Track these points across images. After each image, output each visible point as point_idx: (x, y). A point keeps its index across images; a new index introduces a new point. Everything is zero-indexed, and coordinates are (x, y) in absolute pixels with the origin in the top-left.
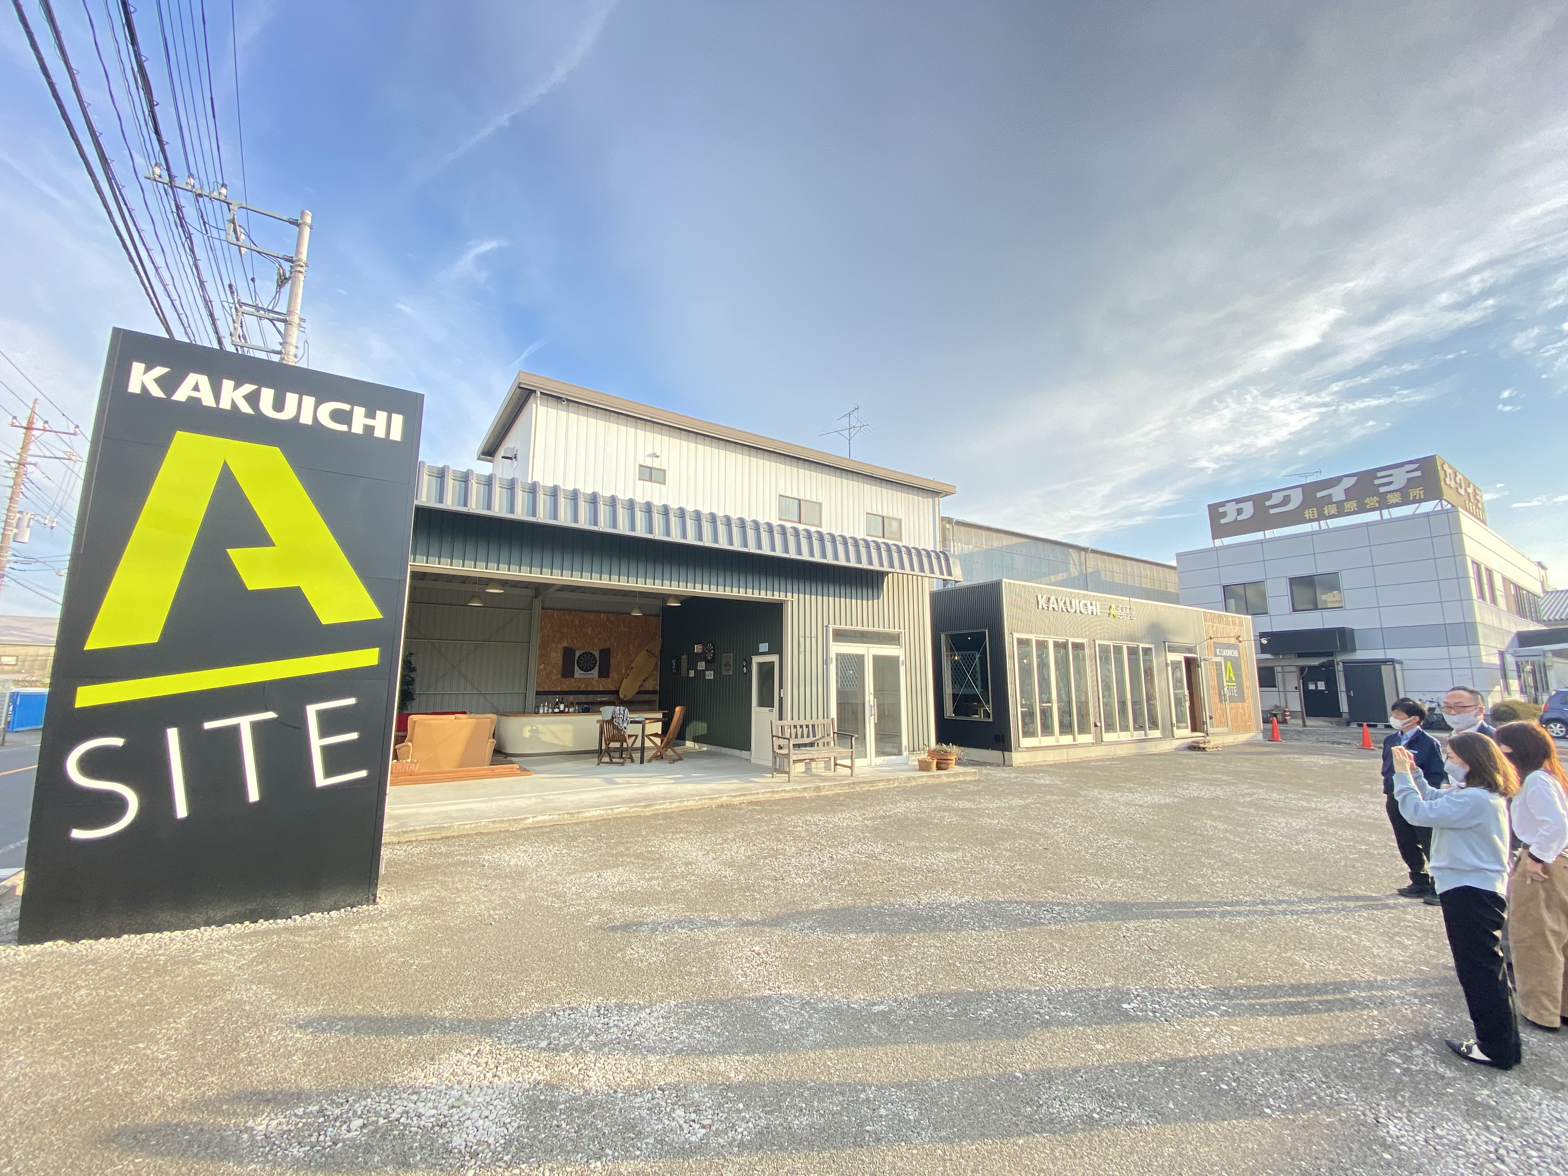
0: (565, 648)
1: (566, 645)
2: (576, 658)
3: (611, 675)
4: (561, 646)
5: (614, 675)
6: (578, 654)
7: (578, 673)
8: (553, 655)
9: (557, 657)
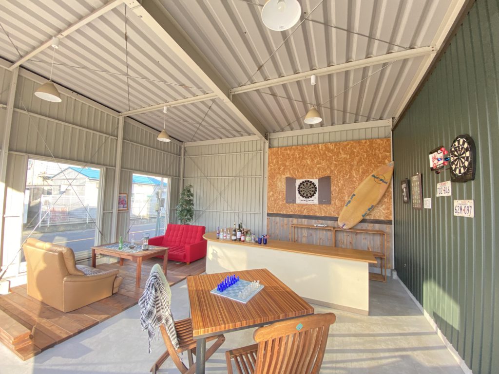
0: (287, 179)
1: (288, 175)
2: (297, 187)
3: (333, 202)
4: (284, 177)
5: (336, 202)
6: (298, 182)
7: (299, 199)
8: (279, 184)
9: (281, 185)
